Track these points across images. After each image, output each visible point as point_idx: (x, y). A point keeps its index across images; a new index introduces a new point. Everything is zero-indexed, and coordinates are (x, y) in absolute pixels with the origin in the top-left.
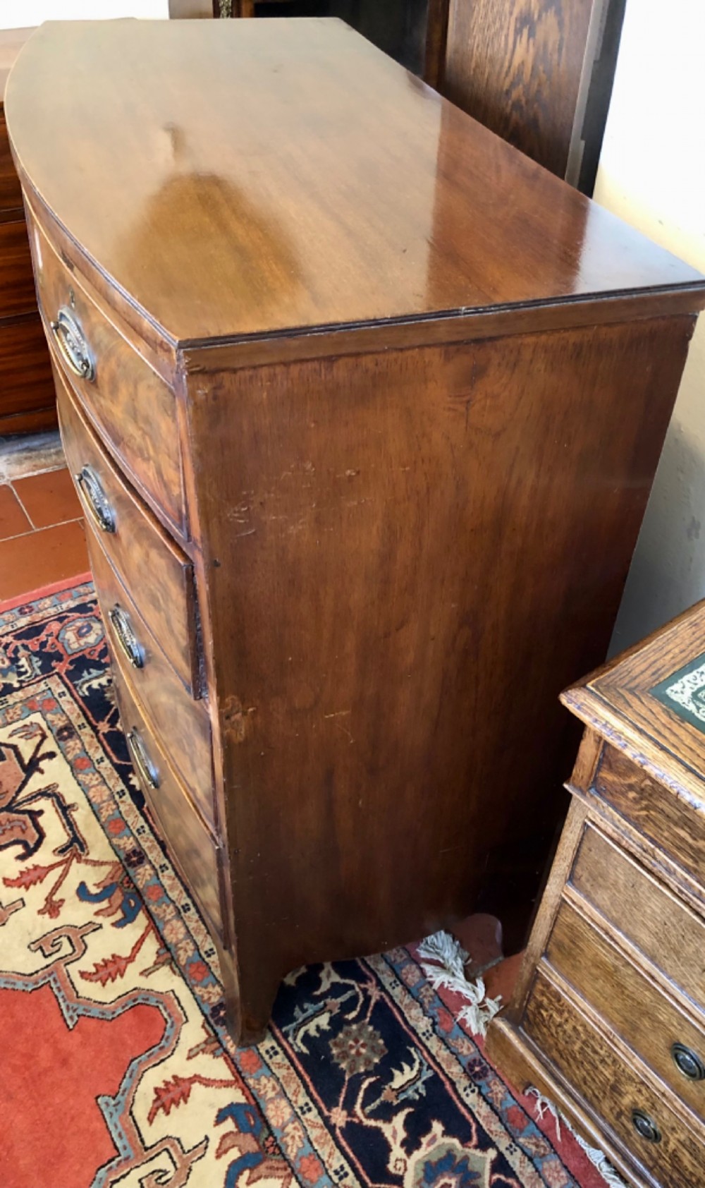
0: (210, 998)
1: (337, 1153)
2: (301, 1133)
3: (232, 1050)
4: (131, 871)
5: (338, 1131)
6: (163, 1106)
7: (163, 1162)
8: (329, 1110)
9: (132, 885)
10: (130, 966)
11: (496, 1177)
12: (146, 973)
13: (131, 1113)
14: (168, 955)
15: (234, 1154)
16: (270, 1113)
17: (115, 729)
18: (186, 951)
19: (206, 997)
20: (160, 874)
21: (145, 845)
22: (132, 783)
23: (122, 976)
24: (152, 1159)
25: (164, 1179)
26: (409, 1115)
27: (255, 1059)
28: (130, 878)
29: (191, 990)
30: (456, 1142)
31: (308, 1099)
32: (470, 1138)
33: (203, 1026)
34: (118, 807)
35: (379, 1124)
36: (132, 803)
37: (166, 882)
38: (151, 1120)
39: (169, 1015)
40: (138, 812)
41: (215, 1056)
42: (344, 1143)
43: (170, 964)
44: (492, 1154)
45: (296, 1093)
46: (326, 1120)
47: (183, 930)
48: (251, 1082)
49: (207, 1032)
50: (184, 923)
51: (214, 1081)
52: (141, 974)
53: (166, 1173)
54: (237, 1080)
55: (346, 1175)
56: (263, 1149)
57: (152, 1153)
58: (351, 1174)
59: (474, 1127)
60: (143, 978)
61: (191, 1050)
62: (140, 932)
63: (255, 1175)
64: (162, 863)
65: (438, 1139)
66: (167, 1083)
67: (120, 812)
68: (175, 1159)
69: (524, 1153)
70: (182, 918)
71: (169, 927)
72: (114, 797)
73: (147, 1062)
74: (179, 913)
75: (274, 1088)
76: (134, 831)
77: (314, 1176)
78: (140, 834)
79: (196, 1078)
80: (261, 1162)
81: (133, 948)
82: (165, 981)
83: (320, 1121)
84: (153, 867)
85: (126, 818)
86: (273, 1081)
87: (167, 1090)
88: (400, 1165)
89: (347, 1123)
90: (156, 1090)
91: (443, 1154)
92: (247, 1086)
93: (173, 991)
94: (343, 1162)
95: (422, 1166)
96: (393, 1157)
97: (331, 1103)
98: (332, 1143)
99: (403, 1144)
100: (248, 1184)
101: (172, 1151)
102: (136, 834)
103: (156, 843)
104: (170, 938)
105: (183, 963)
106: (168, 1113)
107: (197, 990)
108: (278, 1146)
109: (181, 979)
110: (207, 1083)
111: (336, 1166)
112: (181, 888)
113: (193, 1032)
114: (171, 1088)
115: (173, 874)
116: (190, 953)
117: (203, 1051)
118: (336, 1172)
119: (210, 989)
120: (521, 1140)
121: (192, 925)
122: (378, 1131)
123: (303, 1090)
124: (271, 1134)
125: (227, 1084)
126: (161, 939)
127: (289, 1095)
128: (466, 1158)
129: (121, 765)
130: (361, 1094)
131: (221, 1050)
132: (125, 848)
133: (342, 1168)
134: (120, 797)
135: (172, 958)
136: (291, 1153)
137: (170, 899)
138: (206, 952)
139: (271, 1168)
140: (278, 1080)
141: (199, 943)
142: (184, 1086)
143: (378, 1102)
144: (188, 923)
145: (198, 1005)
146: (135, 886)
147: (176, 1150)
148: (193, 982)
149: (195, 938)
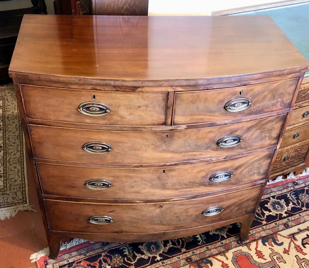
0: (235, 244)
1: (272, 224)
2: (268, 230)
3: (248, 241)
4: (193, 261)
5: (268, 223)
6: (262, 257)
7: (275, 257)
8: (263, 224)
9: (199, 261)
10: (225, 262)
11: (275, 198)
12: (227, 259)
13: (264, 264)
14: (222, 253)
15: (273, 243)
16: (263, 235)
17: (134, 265)
18: (221, 249)
19: (234, 245)
20: (195, 254)
21: (184, 257)
22: (159, 260)
23: (228, 265)
24: (274, 260)
25: (279, 258)
26: (264, 210)
27: (251, 237)
28: (196, 261)
29: (233, 248)
30: (269, 203)
31: (261, 228)
32: (268, 201)
33: (243, 246)
34: (168, 264)
35: (265, 215)
36: (167, 260)
37: (198, 252)
38: (266, 260)
39: (239, 254)
40: (171, 259)
41: (251, 244)
42: (270, 223)
43: (225, 253)
44: (271, 198)
45: (259, 230)
46: (265, 225)
47: (214, 249)
48: (256, 238)
49: (245, 246)
50: (212, 249)
51: (257, 245)
52: (227, 260)
53: (277, 257)
54: (256, 241)
55: (276, 223)
56: (272, 238)
57: (273, 260)
58: (276, 222)
59: (265, 199)
60: (229, 260)
61: (249, 250)
62: (214, 259)
63: (276, 239)
64: (191, 253)
65: (269, 206)
66: (257, 255)
67: (171, 264)
68: (274, 255)
69: (271, 193)
71: (213, 253)
72: (164, 265)
73: (252, 260)
74: (209, 250)
75: (258, 234)
76: (178, 260)
77: (276, 229)
78: (180, 258)
79: (256, 249)
80: (274, 238)
81: (219, 261)
82: (230, 254)
83: (265, 226)
84: (193, 255)
85: (173, 262)
86: (256, 234)
87: (259, 255)
88: (274, 213)
89: (266, 221)
90: (259, 258)
91: (271, 206)
92: (258, 239)
93: (233, 253)
94: (274, 223)
95: (274, 210)
96: (272, 214)
97: (261, 223)
98: (270, 225)
99: (270, 212)
100: (279, 241)
101: (272, 256)
102: (180, 259)
103: (184, 254)
104: (217, 252)
105: (225, 250)
106: (264, 256)
107: (233, 247)
108: (271, 235)
109: (229, 251)
110: (257, 247)
111: (275, 225)
112: (200, 249)
113: (244, 249)
114: (258, 254)
115: (196, 250)
116: (222, 248)
117: (249, 247)
118: (276, 225)
119: (233, 244)
120: (268, 193)
121: (213, 247)
122: (267, 216)
123: (258, 228)
124: (268, 236)
125: (257, 243)
126: (217, 255)
127: (259, 231)
128: (272, 202)
129: (150, 263)
130: (259, 217)
131: (249, 243)
132: (185, 263)
133: (275, 224)
134: (164, 263)
135: (223, 252)
136: (272, 233)
137: (204, 252)
138: (222, 244)
139: (275, 237)
140: (256, 233)
141: (219, 246)
142: (258, 252)
143: (261, 215)
144: (212, 248)
145: (237, 247)
146: (199, 260)
147: (272, 255)
148: (230, 248)
149: (217, 246)
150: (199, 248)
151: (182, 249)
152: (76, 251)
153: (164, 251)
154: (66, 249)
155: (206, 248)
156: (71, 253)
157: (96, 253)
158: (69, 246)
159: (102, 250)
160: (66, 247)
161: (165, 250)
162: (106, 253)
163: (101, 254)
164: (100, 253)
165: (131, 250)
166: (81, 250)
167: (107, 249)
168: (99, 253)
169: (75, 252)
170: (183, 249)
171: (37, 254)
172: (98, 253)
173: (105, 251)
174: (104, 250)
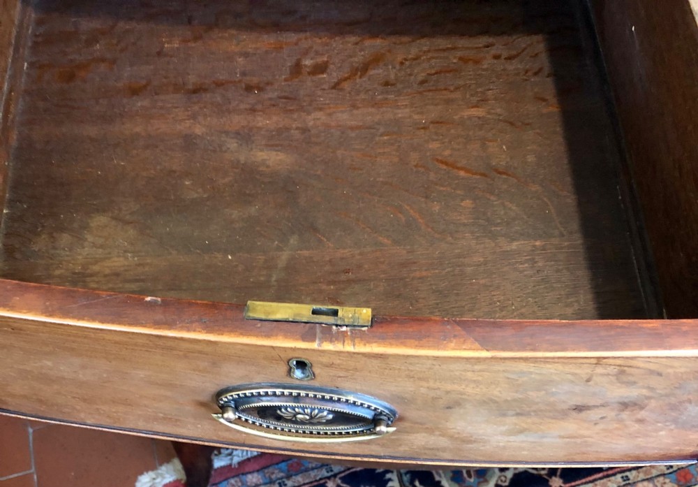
50: (638, 482)
70: (634, 483)
74: (629, 484)
112: (605, 480)
116: (667, 481)
121: (642, 476)
138: (668, 469)
141: (659, 473)
144: (639, 479)
148: (693, 480)
149: (654, 475)
150: (601, 479)
151: (551, 477)
152: (258, 471)
153: (500, 483)
154: (230, 465)
155: (622, 477)
156: (244, 477)
157: (311, 480)
158: (239, 456)
159: (328, 472)
160: (232, 459)
161: (502, 481)
162: (339, 482)
163: (326, 482)
164: (322, 482)
165: (406, 474)
166: (271, 469)
167: (342, 469)
168: (321, 479)
169: (255, 475)
170: (554, 478)
171: (154, 476)
172: (316, 481)
173: (335, 476)
174: (332, 473)
